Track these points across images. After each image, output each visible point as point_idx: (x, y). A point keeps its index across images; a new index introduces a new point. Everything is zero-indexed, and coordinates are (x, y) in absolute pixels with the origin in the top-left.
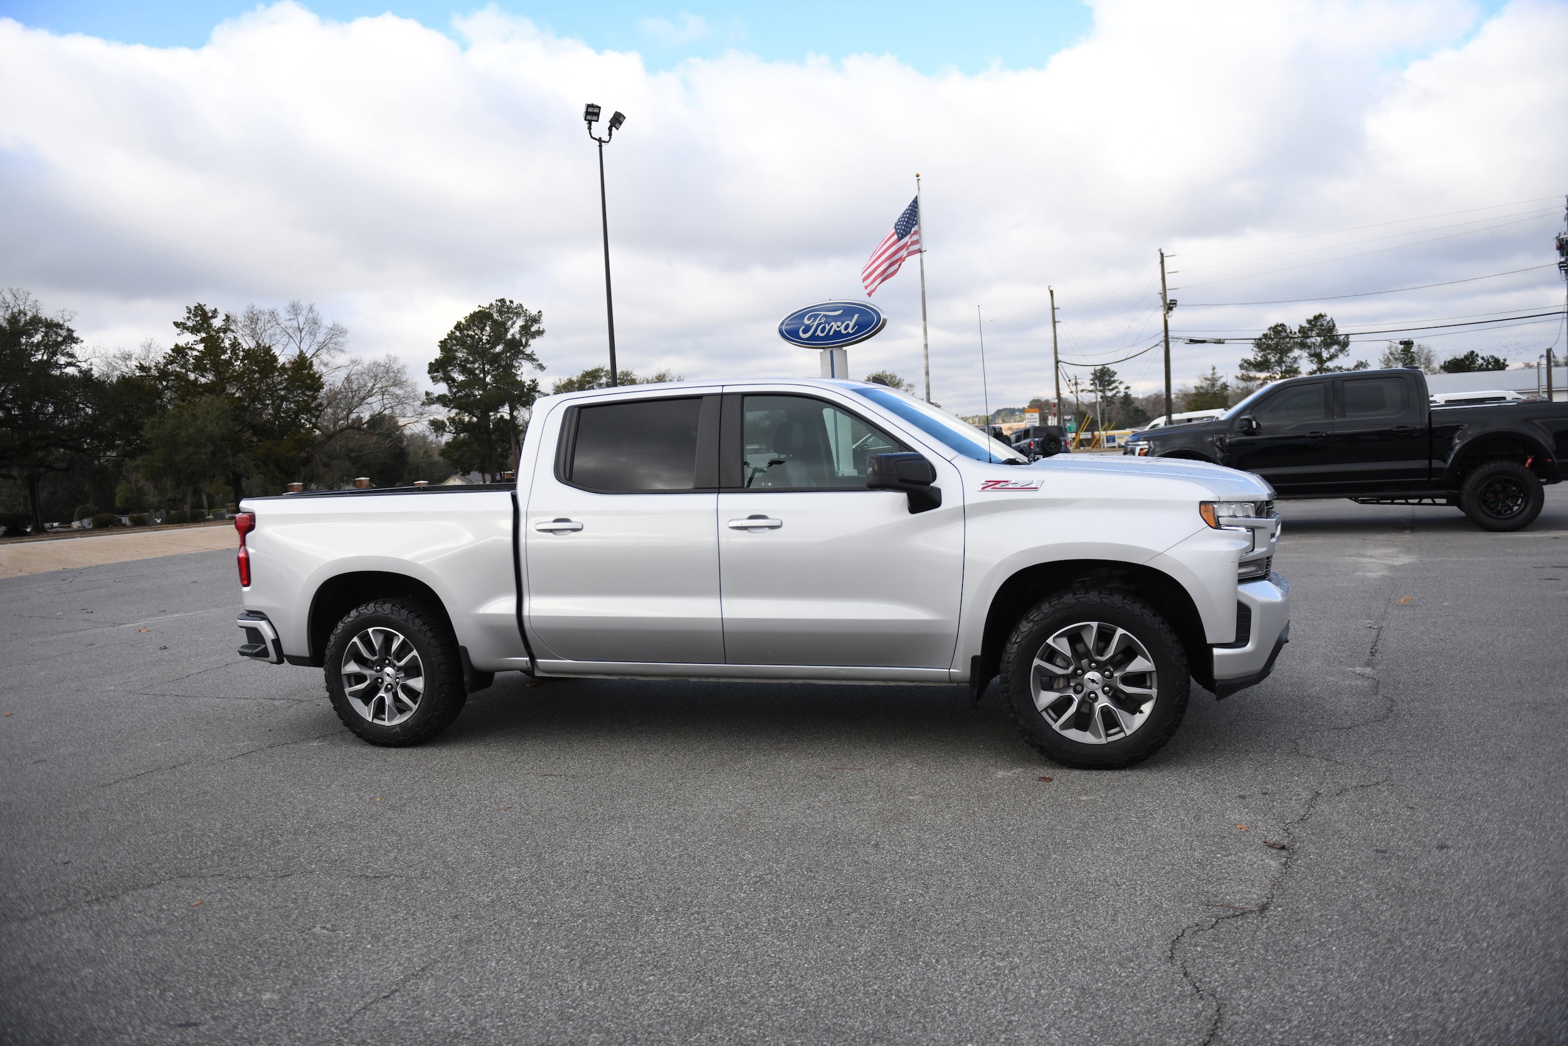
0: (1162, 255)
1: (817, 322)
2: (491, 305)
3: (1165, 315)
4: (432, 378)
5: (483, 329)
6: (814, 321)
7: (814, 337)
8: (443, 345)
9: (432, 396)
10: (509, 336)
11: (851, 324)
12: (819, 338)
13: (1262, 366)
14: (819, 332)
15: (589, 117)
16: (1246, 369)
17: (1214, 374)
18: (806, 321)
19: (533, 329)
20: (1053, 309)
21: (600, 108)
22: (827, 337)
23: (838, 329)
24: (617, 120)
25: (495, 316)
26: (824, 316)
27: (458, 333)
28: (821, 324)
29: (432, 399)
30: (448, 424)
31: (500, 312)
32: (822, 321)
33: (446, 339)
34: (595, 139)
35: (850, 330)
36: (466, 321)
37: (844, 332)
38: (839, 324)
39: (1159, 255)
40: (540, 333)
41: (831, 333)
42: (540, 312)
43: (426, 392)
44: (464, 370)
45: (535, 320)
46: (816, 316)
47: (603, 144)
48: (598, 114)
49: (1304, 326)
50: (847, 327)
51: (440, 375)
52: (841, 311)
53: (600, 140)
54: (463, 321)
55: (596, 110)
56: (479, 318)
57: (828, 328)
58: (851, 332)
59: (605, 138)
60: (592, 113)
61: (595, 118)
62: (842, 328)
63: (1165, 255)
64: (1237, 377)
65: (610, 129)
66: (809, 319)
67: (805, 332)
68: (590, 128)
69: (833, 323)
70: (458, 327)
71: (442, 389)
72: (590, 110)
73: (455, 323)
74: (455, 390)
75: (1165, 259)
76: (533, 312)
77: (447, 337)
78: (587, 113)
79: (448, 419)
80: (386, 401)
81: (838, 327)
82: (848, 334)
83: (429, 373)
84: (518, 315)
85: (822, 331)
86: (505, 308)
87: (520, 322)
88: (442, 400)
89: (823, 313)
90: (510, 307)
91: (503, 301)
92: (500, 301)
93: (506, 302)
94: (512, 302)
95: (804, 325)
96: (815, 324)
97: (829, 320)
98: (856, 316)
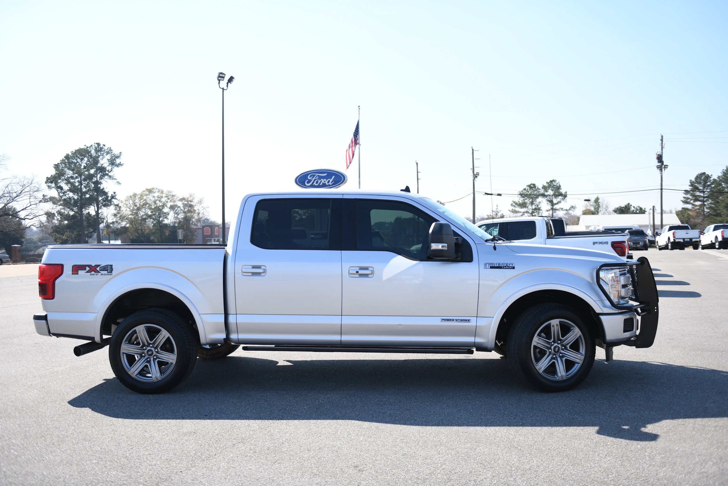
0: (473, 150)
2: (91, 146)
3: (473, 180)
4: (48, 186)
5: (82, 159)
6: (313, 178)
7: (312, 186)
8: (57, 166)
9: (47, 197)
10: (100, 165)
11: (331, 181)
12: (315, 186)
13: (523, 205)
14: (315, 183)
15: (220, 78)
16: (514, 206)
17: (497, 209)
18: (309, 178)
19: (115, 162)
20: (418, 172)
21: (225, 74)
22: (319, 186)
23: (324, 183)
24: (231, 79)
25: (93, 152)
26: (318, 176)
27: (66, 161)
28: (316, 179)
29: (47, 199)
30: (56, 215)
31: (97, 151)
32: (317, 178)
33: (58, 163)
34: (221, 88)
35: (330, 183)
36: (72, 154)
37: (327, 184)
38: (325, 180)
39: (472, 150)
40: (120, 165)
41: (321, 184)
42: (120, 153)
43: (43, 195)
44: (68, 182)
45: (118, 157)
46: (314, 175)
47: (224, 91)
48: (223, 77)
49: (545, 185)
50: (329, 182)
51: (53, 185)
52: (326, 174)
53: (223, 89)
54: (70, 154)
55: (223, 76)
56: (82, 153)
57: (319, 182)
58: (331, 184)
59: (225, 88)
60: (221, 76)
61: (222, 79)
62: (326, 182)
63: (474, 150)
64: (509, 210)
65: (227, 84)
66: (310, 177)
67: (308, 183)
68: (219, 83)
69: (322, 180)
70: (67, 157)
71: (54, 193)
72: (221, 75)
73: (65, 155)
74: (61, 195)
75: (474, 152)
76: (116, 152)
77: (59, 162)
78: (219, 77)
79: (56, 212)
80: (31, 200)
81: (324, 181)
82: (329, 185)
83: (46, 183)
84: (108, 153)
85: (317, 183)
87: (108, 157)
88: (53, 200)
89: (317, 174)
90: (101, 148)
91: (98, 144)
92: (96, 144)
93: (100, 145)
94: (104, 145)
95: (308, 179)
96: (313, 179)
97: (320, 178)
98: (333, 177)
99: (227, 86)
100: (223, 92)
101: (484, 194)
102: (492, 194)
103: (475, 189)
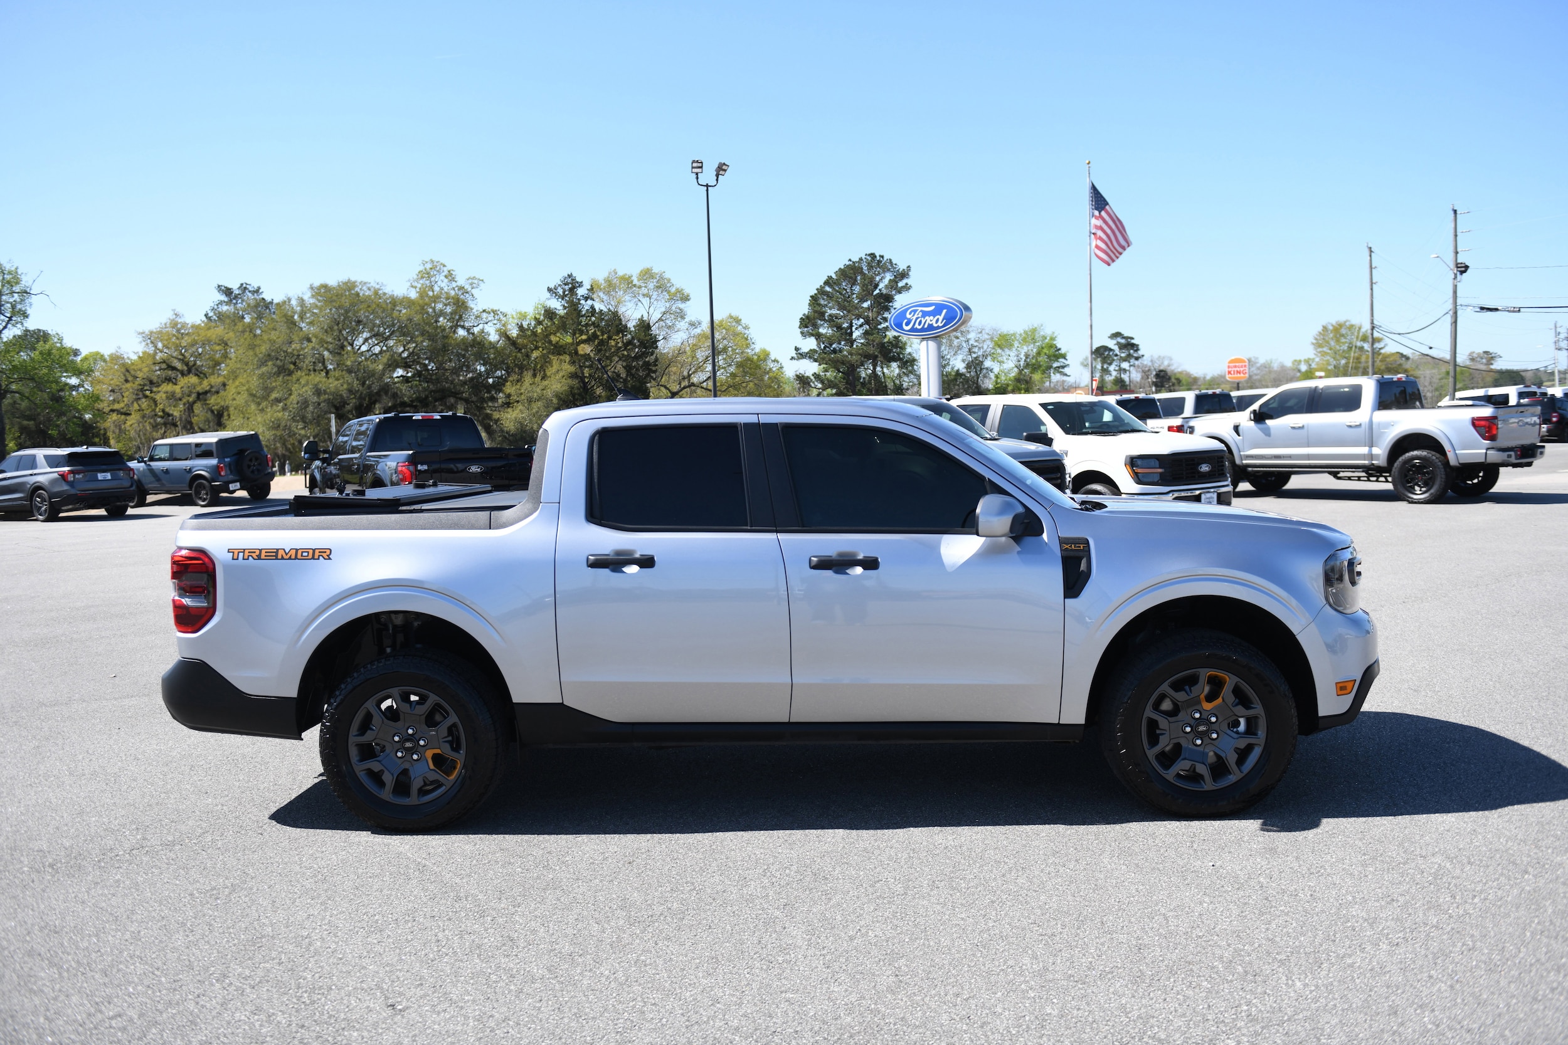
1: (916, 316)
2: (861, 259)
3: (1455, 280)
4: (802, 333)
5: (852, 284)
6: (914, 315)
7: (913, 330)
8: (814, 299)
9: (801, 351)
10: (877, 291)
11: (941, 318)
12: (917, 330)
14: (917, 326)
15: (695, 170)
18: (908, 316)
19: (901, 284)
22: (923, 330)
23: (931, 323)
24: (721, 169)
25: (865, 268)
26: (921, 311)
27: (828, 288)
28: (919, 318)
29: (801, 354)
30: (814, 380)
31: (870, 267)
33: (815, 294)
34: (702, 186)
35: (940, 324)
36: (836, 275)
37: (935, 325)
38: (932, 318)
40: (907, 288)
41: (926, 326)
42: (909, 267)
43: (796, 347)
44: (832, 325)
45: (904, 275)
46: (915, 311)
47: (709, 188)
48: (701, 168)
50: (937, 321)
51: (810, 330)
52: (933, 307)
53: (707, 186)
54: (833, 276)
56: (850, 272)
57: (923, 321)
59: (712, 182)
60: (698, 165)
61: (699, 170)
62: (934, 322)
63: (1458, 212)
65: (717, 176)
66: (910, 314)
67: (907, 324)
68: (697, 178)
69: (927, 318)
70: (828, 281)
71: (810, 344)
72: (695, 165)
73: (825, 278)
74: (823, 345)
76: (902, 266)
77: (816, 292)
78: (694, 167)
79: (813, 375)
81: (931, 321)
82: (938, 327)
83: (800, 328)
84: (887, 269)
85: (920, 323)
86: (876, 262)
87: (888, 277)
88: (810, 355)
89: (920, 309)
90: (879, 262)
91: (873, 255)
92: (870, 255)
93: (876, 257)
94: (882, 257)
95: (906, 318)
96: (914, 318)
97: (925, 314)
98: (945, 311)
99: (717, 180)
100: (707, 190)
101: (1478, 310)
102: (1497, 310)
103: (1459, 302)
